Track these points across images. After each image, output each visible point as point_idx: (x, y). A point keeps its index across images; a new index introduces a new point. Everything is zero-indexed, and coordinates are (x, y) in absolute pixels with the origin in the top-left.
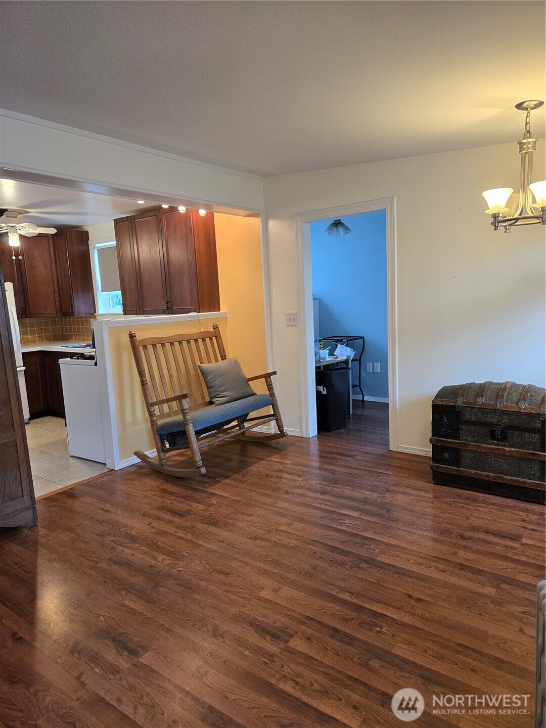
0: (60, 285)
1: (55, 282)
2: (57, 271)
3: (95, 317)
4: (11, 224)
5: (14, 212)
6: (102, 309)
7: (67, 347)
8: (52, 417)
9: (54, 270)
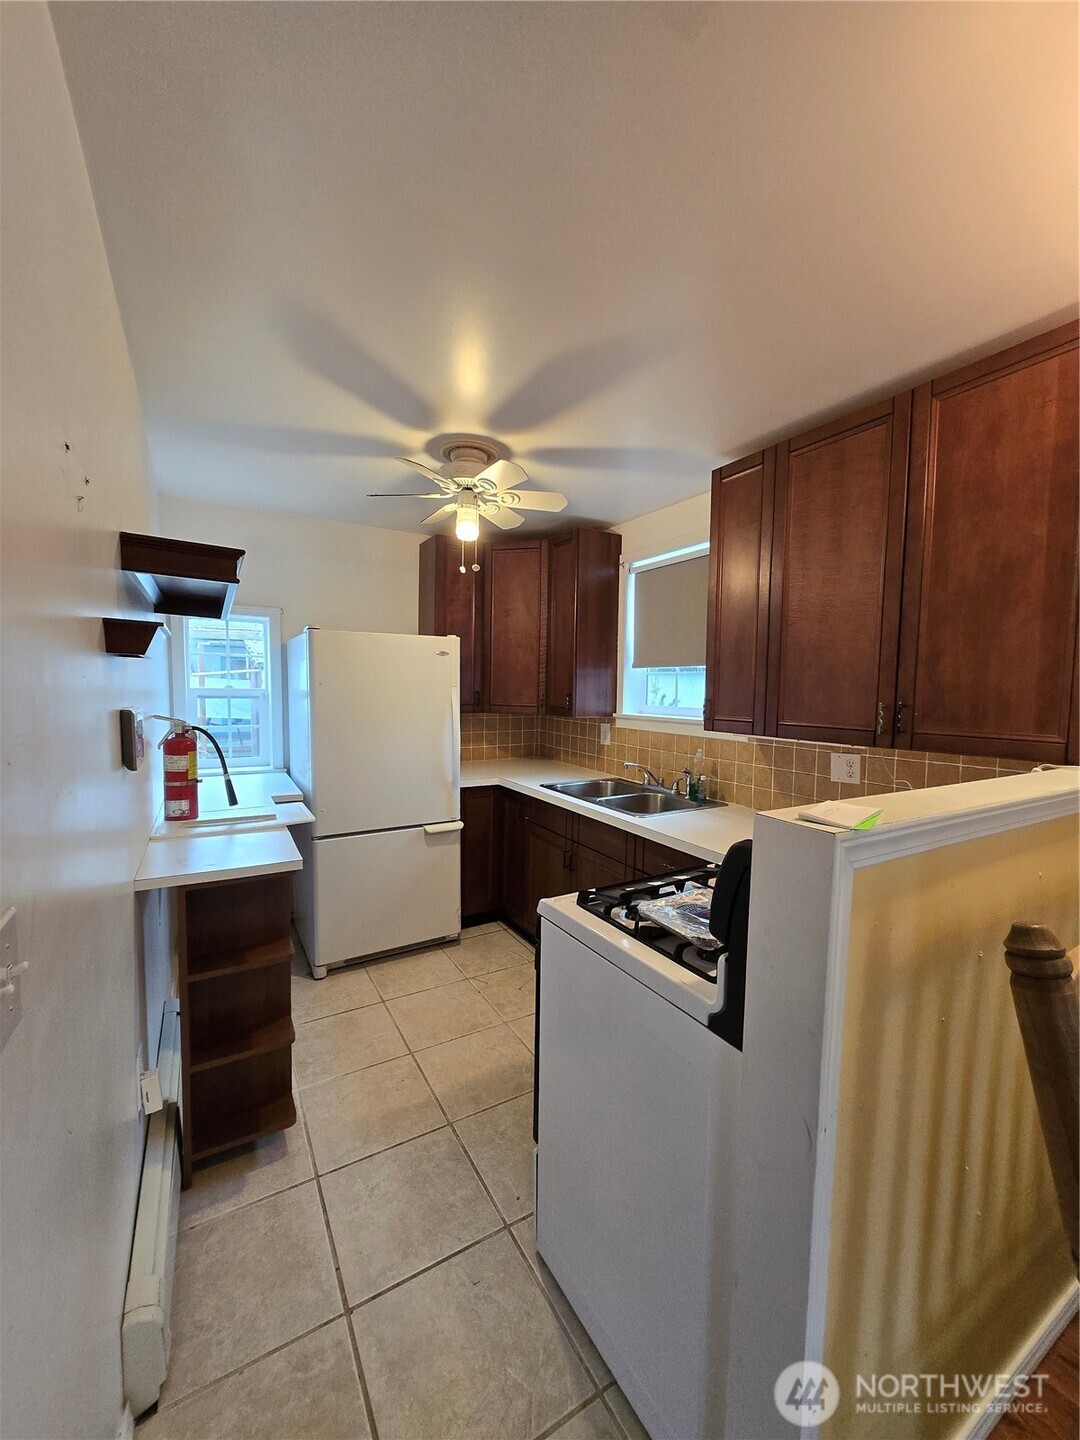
0: (553, 649)
1: (543, 641)
2: (549, 619)
3: (612, 721)
4: (462, 479)
5: (475, 451)
6: (629, 706)
7: (551, 787)
8: (506, 928)
9: (544, 616)
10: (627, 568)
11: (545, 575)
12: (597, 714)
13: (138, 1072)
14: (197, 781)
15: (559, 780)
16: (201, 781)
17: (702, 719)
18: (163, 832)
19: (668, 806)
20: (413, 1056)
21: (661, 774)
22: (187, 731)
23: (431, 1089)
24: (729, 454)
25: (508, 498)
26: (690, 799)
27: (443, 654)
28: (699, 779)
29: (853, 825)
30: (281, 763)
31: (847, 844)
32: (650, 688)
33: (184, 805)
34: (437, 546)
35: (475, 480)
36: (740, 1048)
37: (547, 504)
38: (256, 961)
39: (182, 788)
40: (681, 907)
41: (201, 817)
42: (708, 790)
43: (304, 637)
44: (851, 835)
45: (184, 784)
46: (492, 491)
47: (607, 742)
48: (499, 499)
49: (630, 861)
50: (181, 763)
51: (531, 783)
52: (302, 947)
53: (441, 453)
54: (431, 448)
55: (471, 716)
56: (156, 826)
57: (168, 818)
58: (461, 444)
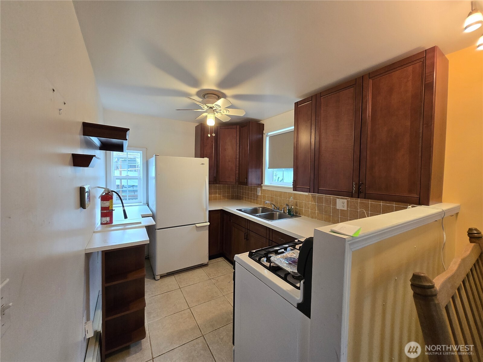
0: (241, 161)
1: (238, 160)
2: (239, 152)
3: (261, 187)
4: (209, 105)
5: (214, 95)
6: (267, 182)
7: (240, 210)
8: (224, 259)
9: (238, 151)
10: (266, 135)
11: (238, 137)
12: (256, 184)
13: (84, 323)
14: (113, 210)
15: (243, 207)
16: (114, 210)
17: (292, 186)
18: (99, 229)
19: (281, 217)
20: (190, 309)
21: (278, 205)
22: (110, 192)
23: (196, 322)
24: (300, 97)
25: (225, 111)
26: (288, 214)
27: (203, 164)
28: (291, 207)
29: (351, 234)
30: (145, 202)
31: (349, 242)
32: (274, 175)
33: (108, 219)
34: (201, 127)
35: (213, 105)
36: (310, 318)
37: (239, 113)
38: (132, 277)
39: (107, 213)
40: (287, 259)
41: (114, 223)
42: (294, 211)
43: (154, 158)
44: (351, 238)
45: (108, 211)
46: (219, 109)
47: (260, 194)
48: (222, 112)
49: (268, 237)
50: (107, 204)
51: (233, 208)
52: (152, 268)
53: (202, 96)
54: (198, 94)
55: (213, 185)
56: (97, 227)
57: (102, 224)
58: (209, 93)
